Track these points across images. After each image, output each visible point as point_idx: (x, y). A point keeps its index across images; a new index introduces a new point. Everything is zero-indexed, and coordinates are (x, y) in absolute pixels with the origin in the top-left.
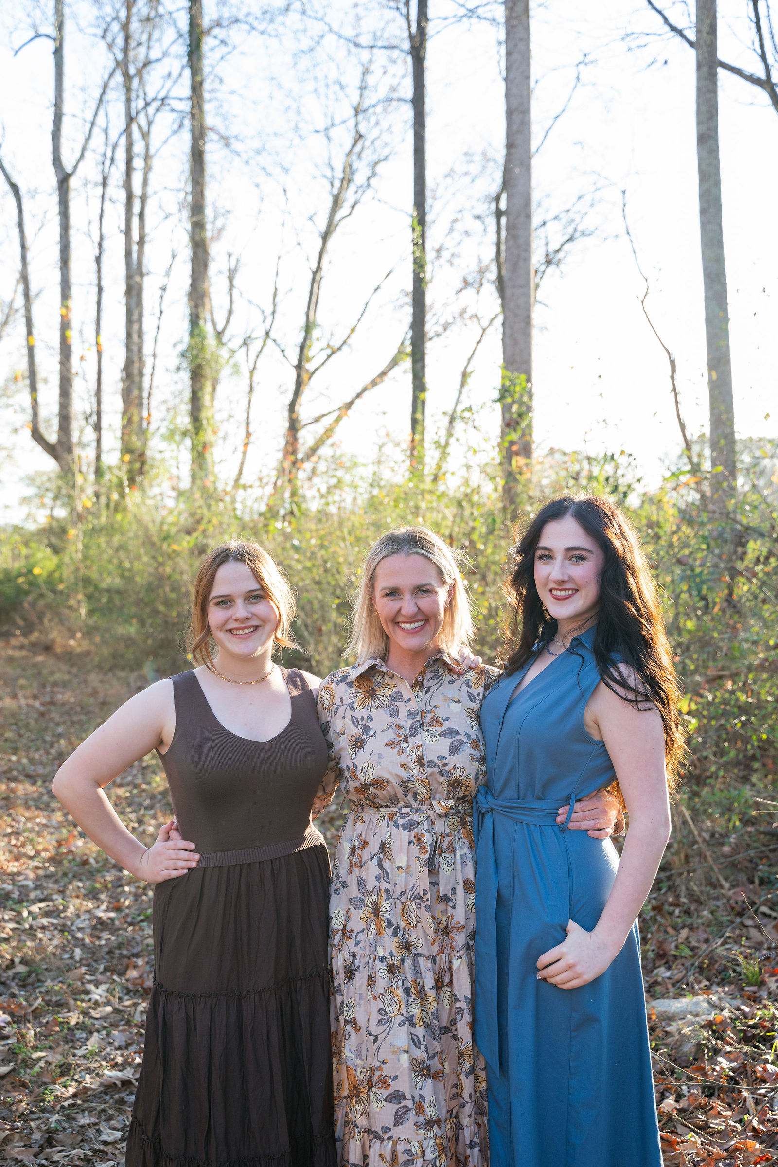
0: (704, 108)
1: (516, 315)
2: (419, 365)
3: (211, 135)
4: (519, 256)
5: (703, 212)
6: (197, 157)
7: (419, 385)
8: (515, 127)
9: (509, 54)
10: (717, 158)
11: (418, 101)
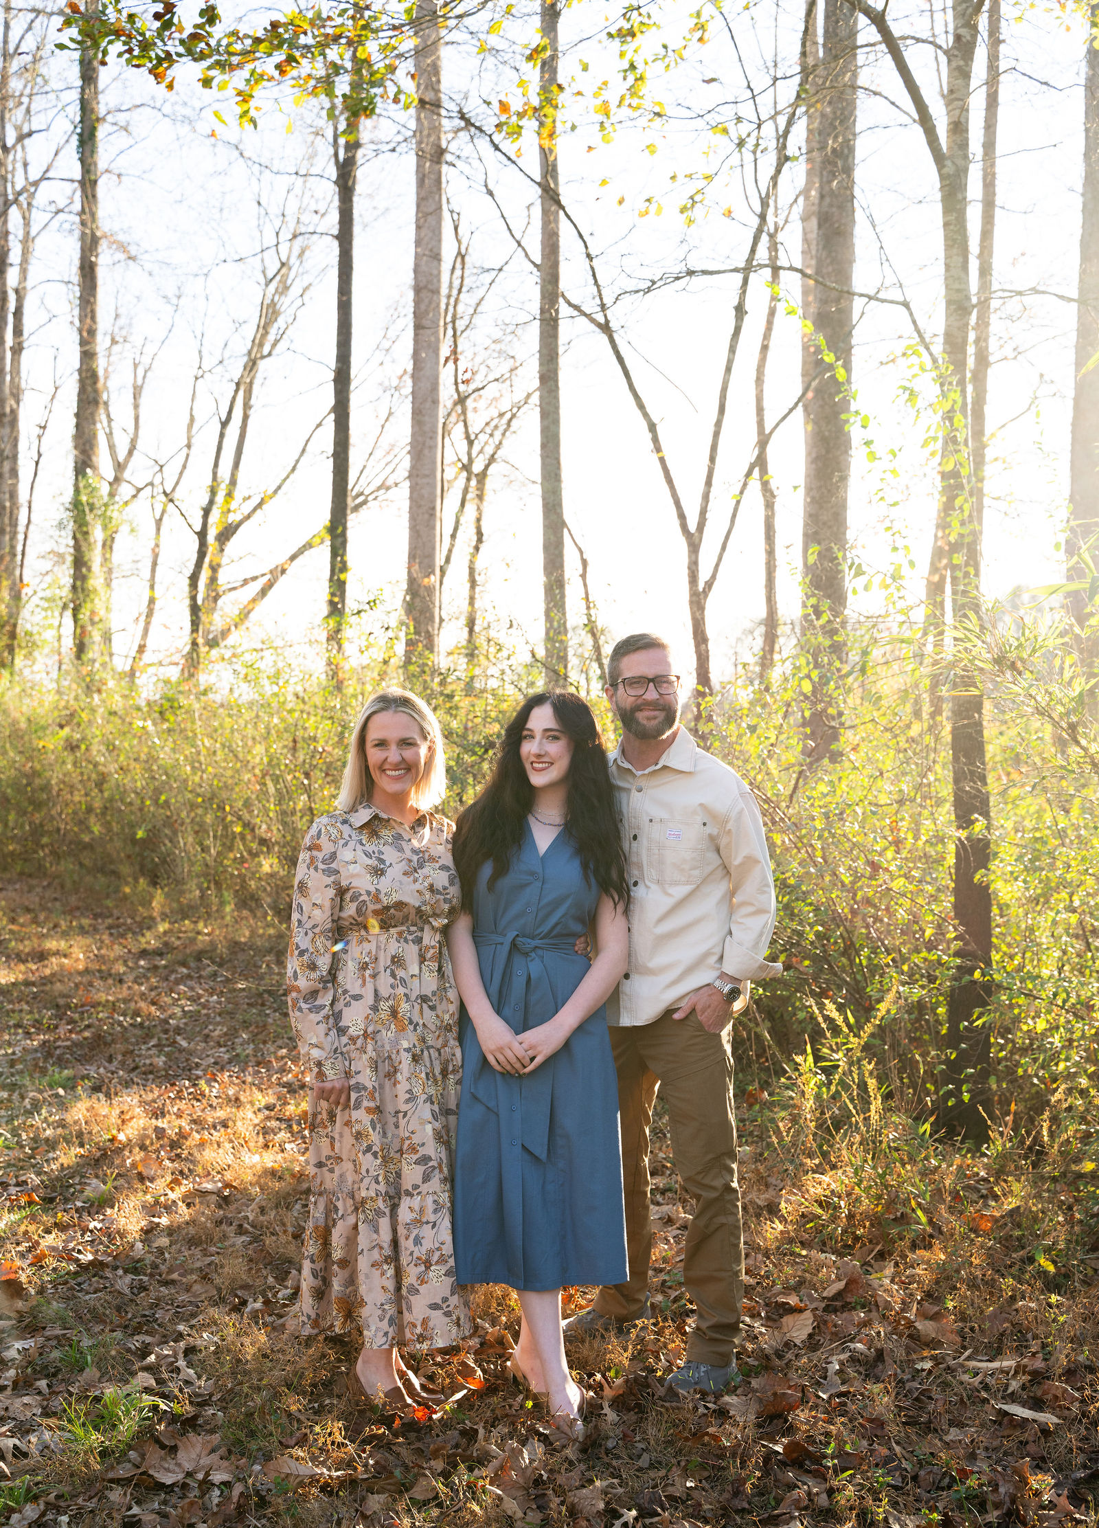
0: (545, 351)
1: (419, 506)
2: (340, 540)
3: (103, 246)
4: (424, 444)
5: (543, 446)
6: (88, 271)
7: (338, 565)
8: (423, 307)
9: (418, 227)
10: (557, 398)
11: (345, 237)
